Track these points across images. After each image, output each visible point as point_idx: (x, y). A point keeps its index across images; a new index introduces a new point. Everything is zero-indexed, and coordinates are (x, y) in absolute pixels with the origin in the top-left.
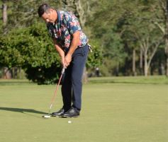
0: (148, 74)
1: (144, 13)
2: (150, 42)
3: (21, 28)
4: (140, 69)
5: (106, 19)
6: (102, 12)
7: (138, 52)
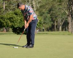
0: (61, 31)
1: (59, 6)
2: (62, 18)
3: (11, 12)
4: (58, 29)
5: (44, 8)
6: (42, 6)
7: (57, 22)
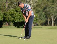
2: (54, 15)
3: (12, 9)
5: (40, 7)
6: (38, 5)
